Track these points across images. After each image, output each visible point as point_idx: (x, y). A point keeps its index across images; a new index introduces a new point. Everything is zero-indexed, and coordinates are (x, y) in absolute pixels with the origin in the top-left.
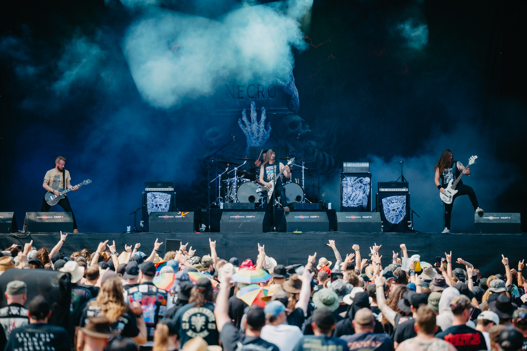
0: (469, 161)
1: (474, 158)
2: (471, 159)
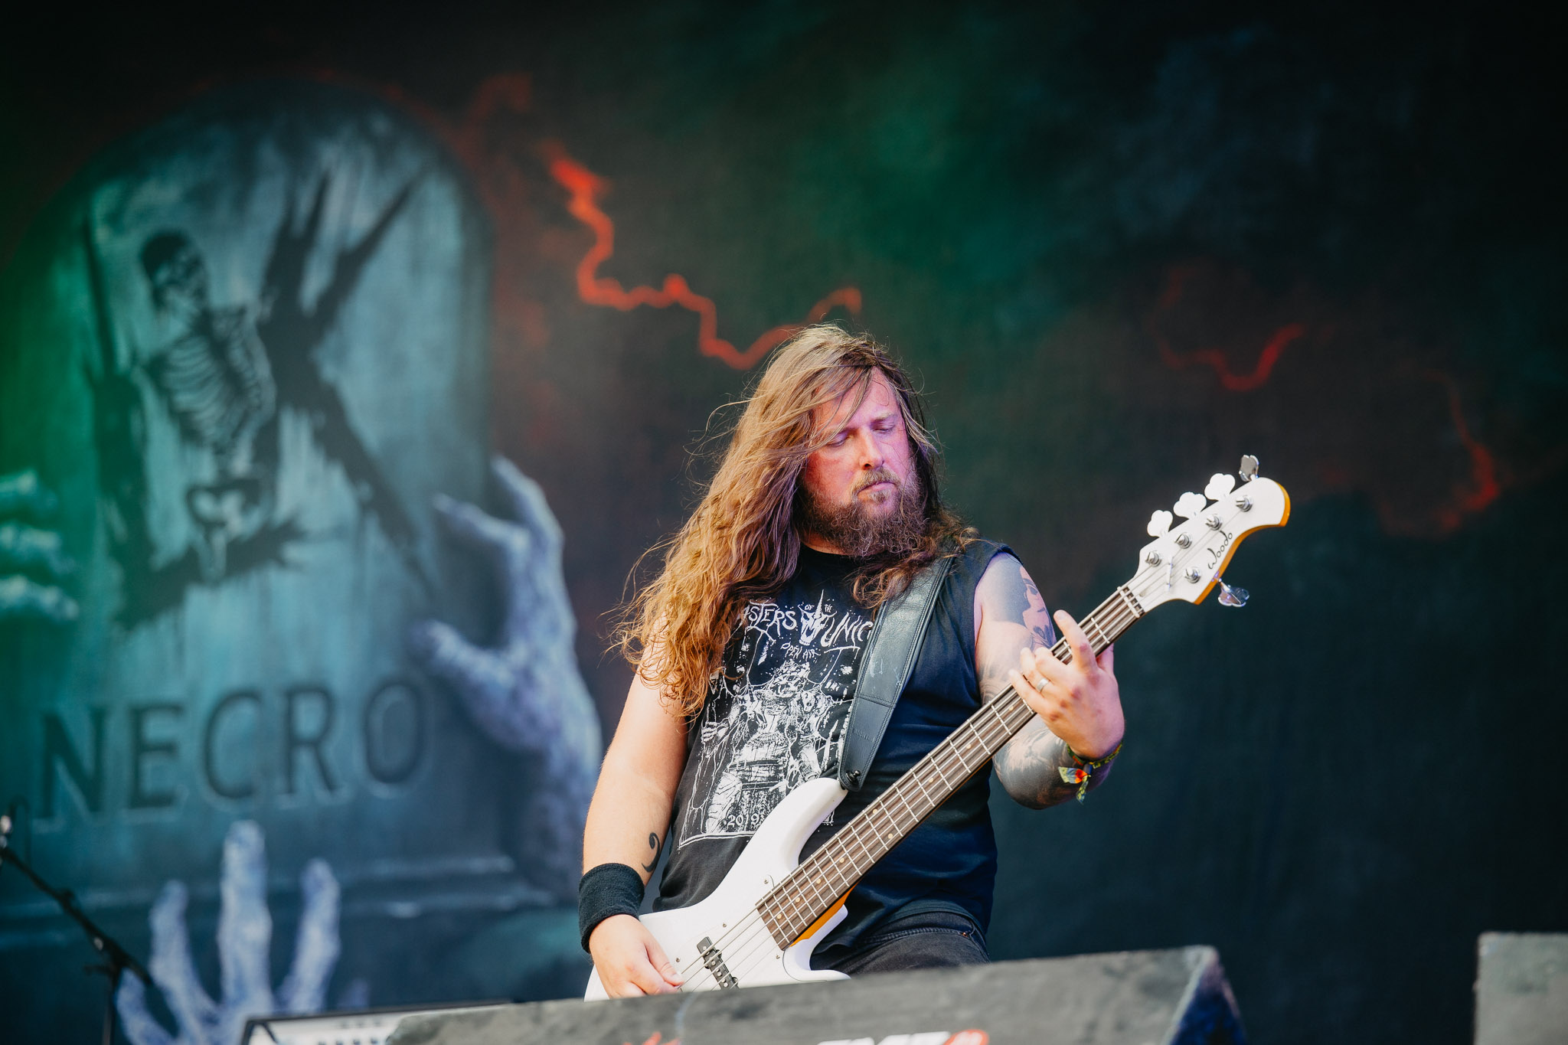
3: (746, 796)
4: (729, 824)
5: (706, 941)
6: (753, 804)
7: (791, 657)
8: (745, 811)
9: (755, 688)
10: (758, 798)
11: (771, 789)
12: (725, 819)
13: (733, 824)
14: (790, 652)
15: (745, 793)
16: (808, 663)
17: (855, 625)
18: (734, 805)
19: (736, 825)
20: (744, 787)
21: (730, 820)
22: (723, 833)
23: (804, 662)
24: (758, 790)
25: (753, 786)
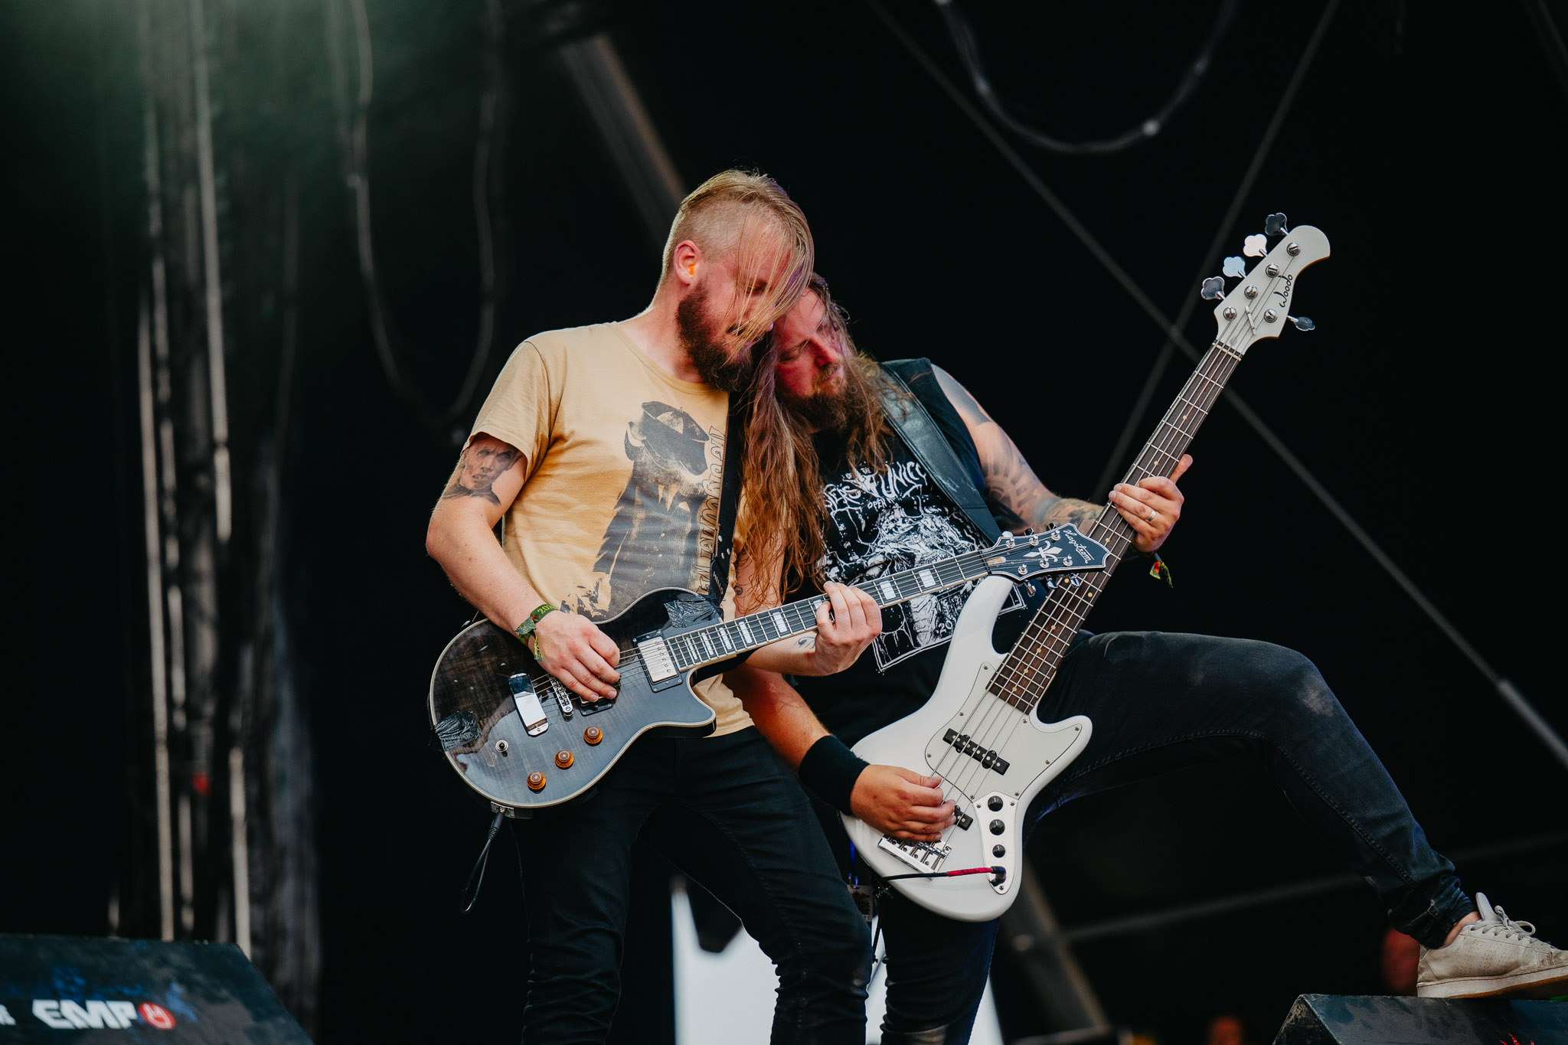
0: (1218, 312)
1: (1277, 258)
2: (1232, 283)
3: (946, 605)
4: (941, 631)
5: (951, 733)
6: (953, 608)
7: (882, 508)
8: (949, 616)
9: (877, 542)
10: (955, 602)
11: (961, 592)
12: (936, 629)
13: (945, 630)
14: (877, 506)
15: (943, 603)
16: (896, 504)
17: (903, 471)
18: (938, 615)
19: (948, 630)
20: (939, 598)
21: (941, 628)
22: (939, 640)
23: (893, 505)
24: (953, 596)
25: (946, 595)
